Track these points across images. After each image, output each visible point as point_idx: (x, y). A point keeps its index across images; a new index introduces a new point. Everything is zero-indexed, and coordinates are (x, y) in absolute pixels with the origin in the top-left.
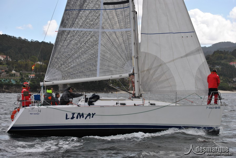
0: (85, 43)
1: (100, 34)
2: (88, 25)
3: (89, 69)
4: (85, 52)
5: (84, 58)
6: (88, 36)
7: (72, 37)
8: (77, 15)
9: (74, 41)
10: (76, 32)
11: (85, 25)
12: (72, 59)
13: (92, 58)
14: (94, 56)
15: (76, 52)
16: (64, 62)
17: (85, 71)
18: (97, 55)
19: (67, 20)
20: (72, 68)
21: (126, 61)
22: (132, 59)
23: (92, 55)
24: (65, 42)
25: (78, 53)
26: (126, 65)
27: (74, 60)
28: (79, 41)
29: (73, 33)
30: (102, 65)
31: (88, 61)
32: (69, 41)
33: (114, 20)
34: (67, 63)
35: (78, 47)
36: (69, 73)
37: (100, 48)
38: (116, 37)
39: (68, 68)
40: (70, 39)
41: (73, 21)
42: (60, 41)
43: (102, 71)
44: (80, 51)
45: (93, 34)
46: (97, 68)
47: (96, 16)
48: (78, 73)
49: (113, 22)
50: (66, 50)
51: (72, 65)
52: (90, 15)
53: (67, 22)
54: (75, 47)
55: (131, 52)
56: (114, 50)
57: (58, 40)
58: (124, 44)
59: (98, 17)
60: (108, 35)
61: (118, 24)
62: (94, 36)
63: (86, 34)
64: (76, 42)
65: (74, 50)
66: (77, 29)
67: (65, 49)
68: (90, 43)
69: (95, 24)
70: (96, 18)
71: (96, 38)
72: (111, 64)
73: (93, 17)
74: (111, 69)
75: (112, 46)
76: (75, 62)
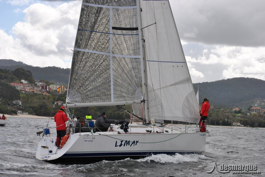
0: (99, 66)
1: (111, 58)
2: (100, 48)
3: (104, 93)
4: (99, 76)
5: (99, 82)
6: (101, 59)
7: (87, 59)
8: (89, 36)
9: (89, 63)
10: (90, 54)
11: (98, 47)
12: (89, 82)
13: (106, 82)
14: (108, 81)
15: (92, 75)
16: (82, 84)
17: (101, 94)
18: (110, 80)
19: (81, 40)
20: (89, 91)
21: (136, 87)
22: (141, 86)
23: (106, 80)
24: (81, 63)
25: (94, 76)
26: (137, 91)
27: (91, 83)
28: (94, 63)
29: (87, 54)
30: (114, 89)
31: (103, 85)
32: (84, 63)
33: (123, 46)
34: (85, 86)
35: (93, 70)
36: (87, 95)
37: (112, 72)
38: (126, 62)
39: (86, 91)
40: (85, 60)
41: (86, 42)
42: (76, 62)
43: (116, 96)
44: (95, 74)
45: (105, 58)
46: (111, 93)
47: (106, 40)
48: (95, 96)
49: (122, 47)
50: (82, 72)
51: (89, 87)
52: (102, 38)
53: (81, 43)
54: (90, 70)
55: (141, 79)
56: (125, 75)
57: (75, 60)
58: (134, 71)
59: (108, 41)
60: (118, 60)
61: (127, 50)
62: (106, 59)
63: (99, 57)
64: (91, 64)
65: (90, 73)
66: (91, 51)
67: (82, 70)
68: (103, 67)
69: (106, 48)
70: (107, 41)
71: (108, 62)
72: (123, 90)
73: (104, 40)
74: (123, 95)
75: (123, 72)
76: (91, 85)
